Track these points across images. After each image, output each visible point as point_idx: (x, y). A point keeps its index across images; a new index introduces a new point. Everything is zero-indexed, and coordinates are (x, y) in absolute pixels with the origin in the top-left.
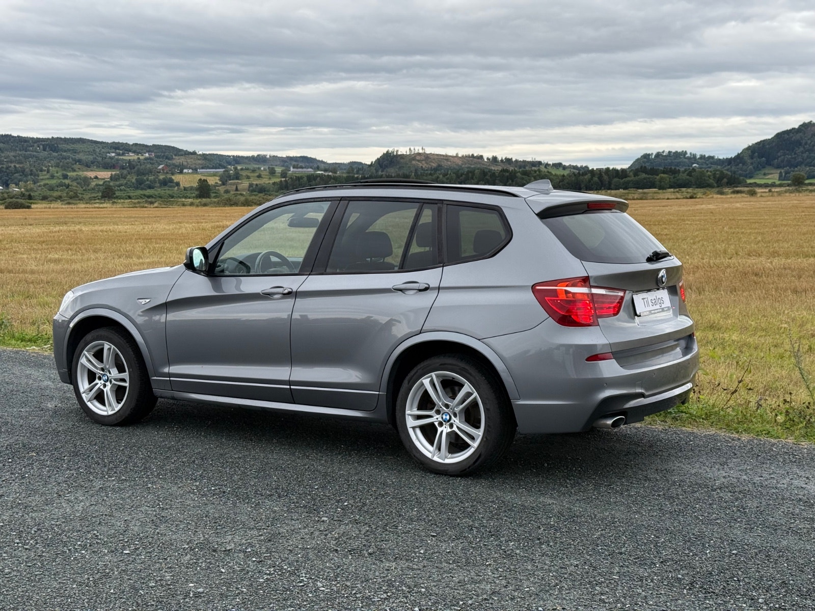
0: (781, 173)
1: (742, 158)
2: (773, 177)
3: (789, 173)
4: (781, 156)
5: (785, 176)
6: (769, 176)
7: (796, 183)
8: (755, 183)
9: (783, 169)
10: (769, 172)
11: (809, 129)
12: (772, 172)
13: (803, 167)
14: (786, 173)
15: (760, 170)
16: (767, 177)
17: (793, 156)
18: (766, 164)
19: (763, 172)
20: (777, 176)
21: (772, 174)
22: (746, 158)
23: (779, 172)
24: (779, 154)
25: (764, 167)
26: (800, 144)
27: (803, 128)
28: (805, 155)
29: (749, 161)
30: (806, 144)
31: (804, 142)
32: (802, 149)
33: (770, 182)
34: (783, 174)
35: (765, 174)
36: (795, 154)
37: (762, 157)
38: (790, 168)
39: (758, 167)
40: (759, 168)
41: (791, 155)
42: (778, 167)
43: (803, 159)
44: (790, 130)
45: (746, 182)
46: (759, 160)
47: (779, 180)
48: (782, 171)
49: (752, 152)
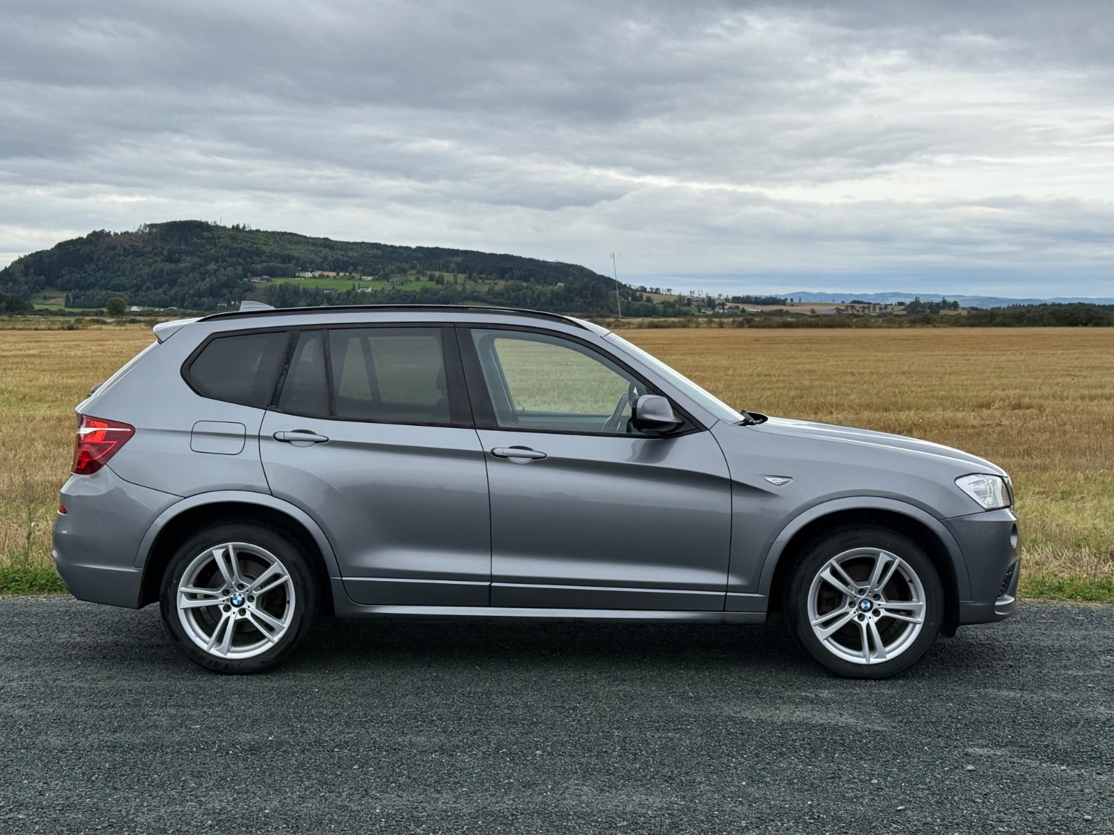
0: (67, 296)
1: (12, 274)
2: (57, 302)
3: (79, 298)
4: (66, 274)
5: (74, 301)
6: (52, 301)
7: (114, 312)
8: (47, 310)
9: (70, 291)
10: (49, 295)
11: (102, 240)
12: (55, 295)
13: (98, 290)
14: (76, 297)
15: (38, 292)
16: (48, 302)
17: (83, 275)
18: (46, 284)
19: (42, 294)
20: (62, 301)
21: (55, 298)
22: (18, 275)
23: (65, 295)
24: (63, 271)
25: (43, 289)
26: (92, 260)
27: (93, 238)
28: (99, 275)
29: (22, 279)
30: (99, 260)
31: (96, 257)
32: (93, 266)
33: (54, 308)
34: (71, 299)
35: (45, 298)
36: (85, 272)
37: (41, 275)
38: (80, 291)
39: (35, 288)
40: (37, 288)
41: (81, 274)
42: (63, 289)
43: (96, 280)
44: (76, 240)
45: (33, 307)
46: (35, 278)
47: (66, 306)
48: (70, 294)
49: (25, 266)
